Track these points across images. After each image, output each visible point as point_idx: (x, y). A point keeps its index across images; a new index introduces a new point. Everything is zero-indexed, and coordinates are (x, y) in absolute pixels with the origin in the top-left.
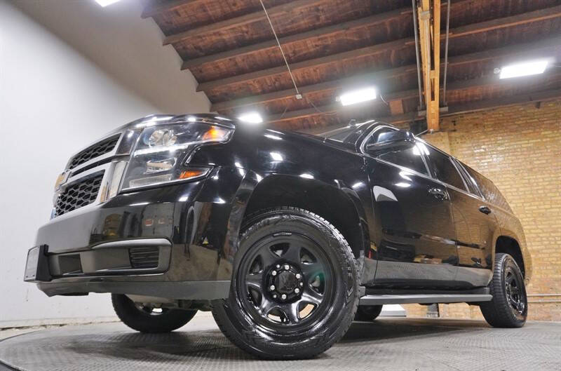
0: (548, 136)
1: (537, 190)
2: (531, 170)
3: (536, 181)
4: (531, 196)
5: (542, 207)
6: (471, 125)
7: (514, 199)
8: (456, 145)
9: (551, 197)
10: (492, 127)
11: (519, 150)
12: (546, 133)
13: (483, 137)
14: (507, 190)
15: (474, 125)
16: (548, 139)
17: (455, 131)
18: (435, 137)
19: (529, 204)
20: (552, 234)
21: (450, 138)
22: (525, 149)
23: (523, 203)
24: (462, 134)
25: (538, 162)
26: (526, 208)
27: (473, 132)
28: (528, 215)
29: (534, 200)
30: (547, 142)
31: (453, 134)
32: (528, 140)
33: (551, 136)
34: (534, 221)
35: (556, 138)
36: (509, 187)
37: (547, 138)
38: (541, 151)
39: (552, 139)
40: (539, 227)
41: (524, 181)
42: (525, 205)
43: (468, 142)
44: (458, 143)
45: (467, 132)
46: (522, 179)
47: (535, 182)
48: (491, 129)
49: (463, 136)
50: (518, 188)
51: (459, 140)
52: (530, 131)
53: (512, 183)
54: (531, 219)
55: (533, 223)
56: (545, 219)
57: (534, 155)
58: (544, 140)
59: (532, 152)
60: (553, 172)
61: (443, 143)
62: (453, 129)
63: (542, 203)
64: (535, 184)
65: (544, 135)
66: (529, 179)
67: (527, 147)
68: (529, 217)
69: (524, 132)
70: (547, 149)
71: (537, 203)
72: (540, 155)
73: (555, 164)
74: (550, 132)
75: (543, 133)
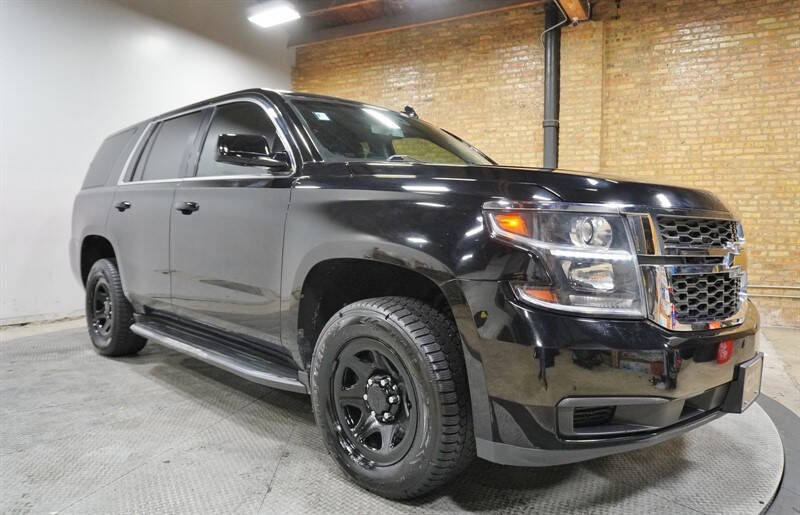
0: (767, 27)
1: (728, 123)
2: (724, 89)
3: (730, 108)
4: (716, 134)
5: (730, 152)
6: (644, 8)
7: (689, 138)
8: (615, 43)
9: (747, 136)
10: (677, 11)
11: (714, 53)
12: (766, 21)
13: (661, 29)
14: (681, 123)
15: (649, 8)
16: (766, 34)
17: (617, 18)
18: (582, 30)
19: (710, 146)
20: (736, 196)
21: (608, 30)
22: (724, 52)
23: (701, 145)
24: (628, 24)
25: (741, 75)
26: (704, 153)
27: (646, 20)
28: (706, 165)
29: (719, 140)
30: (763, 38)
31: (614, 24)
32: (732, 36)
33: (772, 27)
34: (713, 173)
35: (780, 32)
36: (685, 117)
37: (765, 30)
38: (750, 55)
39: (773, 33)
40: (718, 183)
41: (710, 108)
42: (704, 147)
43: (634, 38)
44: (618, 40)
45: (636, 20)
46: (710, 104)
47: (727, 111)
48: (676, 14)
49: (629, 28)
50: (698, 120)
51: (621, 36)
52: (740, 18)
53: (692, 110)
54: (709, 170)
55: (710, 177)
56: (729, 170)
57: (738, 63)
58: (760, 35)
59: (734, 57)
60: (761, 92)
61: (594, 41)
62: (615, 15)
63: (730, 145)
64: (727, 114)
65: (760, 26)
66: (719, 105)
67: (729, 49)
68: (707, 168)
69: (729, 19)
70: (760, 51)
71: (722, 145)
72: (746, 62)
73: (767, 79)
74: (772, 20)
75: (759, 22)
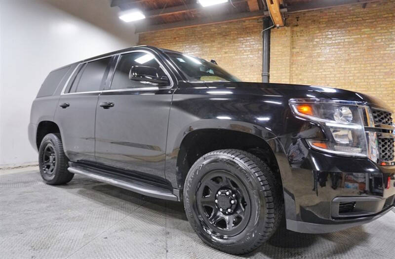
0: (367, 33)
1: (349, 76)
2: (347, 61)
3: (350, 69)
4: (344, 81)
6: (310, 22)
7: (331, 83)
8: (296, 37)
9: (357, 82)
10: (325, 24)
11: (342, 44)
12: (366, 30)
13: (318, 32)
14: (327, 76)
15: (312, 21)
16: (366, 36)
17: (297, 26)
21: (293, 32)
22: (347, 43)
24: (302, 29)
25: (354, 54)
27: (310, 27)
30: (365, 37)
31: (295, 29)
32: (350, 36)
33: (368, 33)
35: (372, 35)
36: (329, 73)
37: (365, 34)
38: (359, 45)
39: (369, 36)
41: (341, 69)
43: (305, 35)
45: (306, 27)
46: (340, 67)
48: (325, 25)
49: (302, 31)
50: (335, 75)
51: (299, 34)
52: (354, 28)
53: (331, 70)
57: (353, 49)
58: (363, 36)
59: (351, 46)
60: (364, 63)
61: (286, 36)
62: (296, 24)
64: (348, 72)
66: (344, 68)
67: (349, 42)
69: (349, 29)
70: (363, 44)
72: (357, 48)
73: (366, 56)
74: (369, 30)
75: (363, 30)
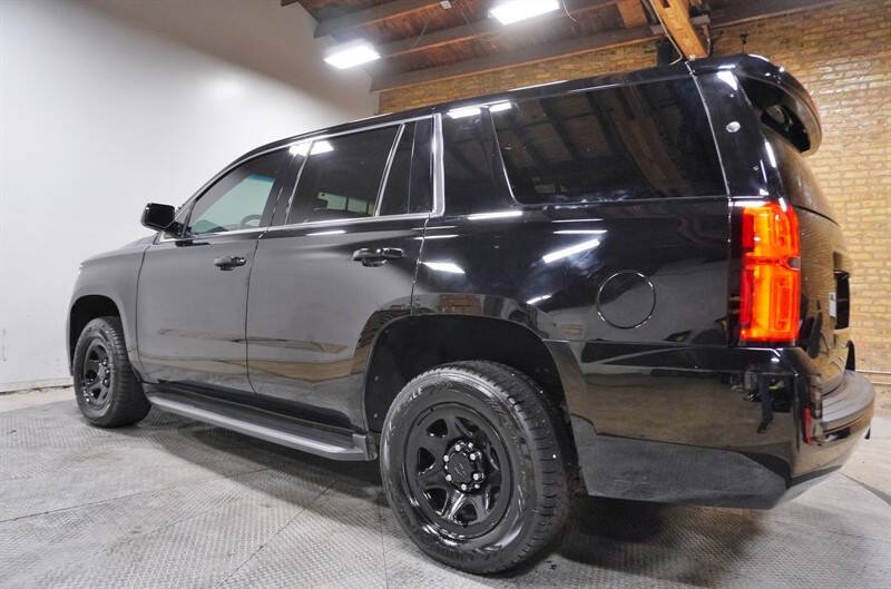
1: (880, 176)
2: (874, 137)
3: (884, 159)
4: (865, 189)
5: (882, 211)
10: (817, 46)
11: (862, 94)
19: (857, 204)
22: (875, 93)
23: (846, 202)
26: (850, 213)
28: (851, 226)
29: (869, 197)
32: (886, 74)
34: (861, 237)
36: (826, 169)
40: (867, 249)
41: (858, 159)
42: (849, 205)
46: (857, 154)
47: (879, 162)
48: (816, 50)
50: (843, 173)
53: (834, 161)
54: (853, 234)
55: (857, 241)
56: (882, 234)
59: (887, 99)
63: (883, 203)
64: (879, 165)
66: (868, 156)
67: (881, 89)
69: (882, 54)
71: (873, 203)
